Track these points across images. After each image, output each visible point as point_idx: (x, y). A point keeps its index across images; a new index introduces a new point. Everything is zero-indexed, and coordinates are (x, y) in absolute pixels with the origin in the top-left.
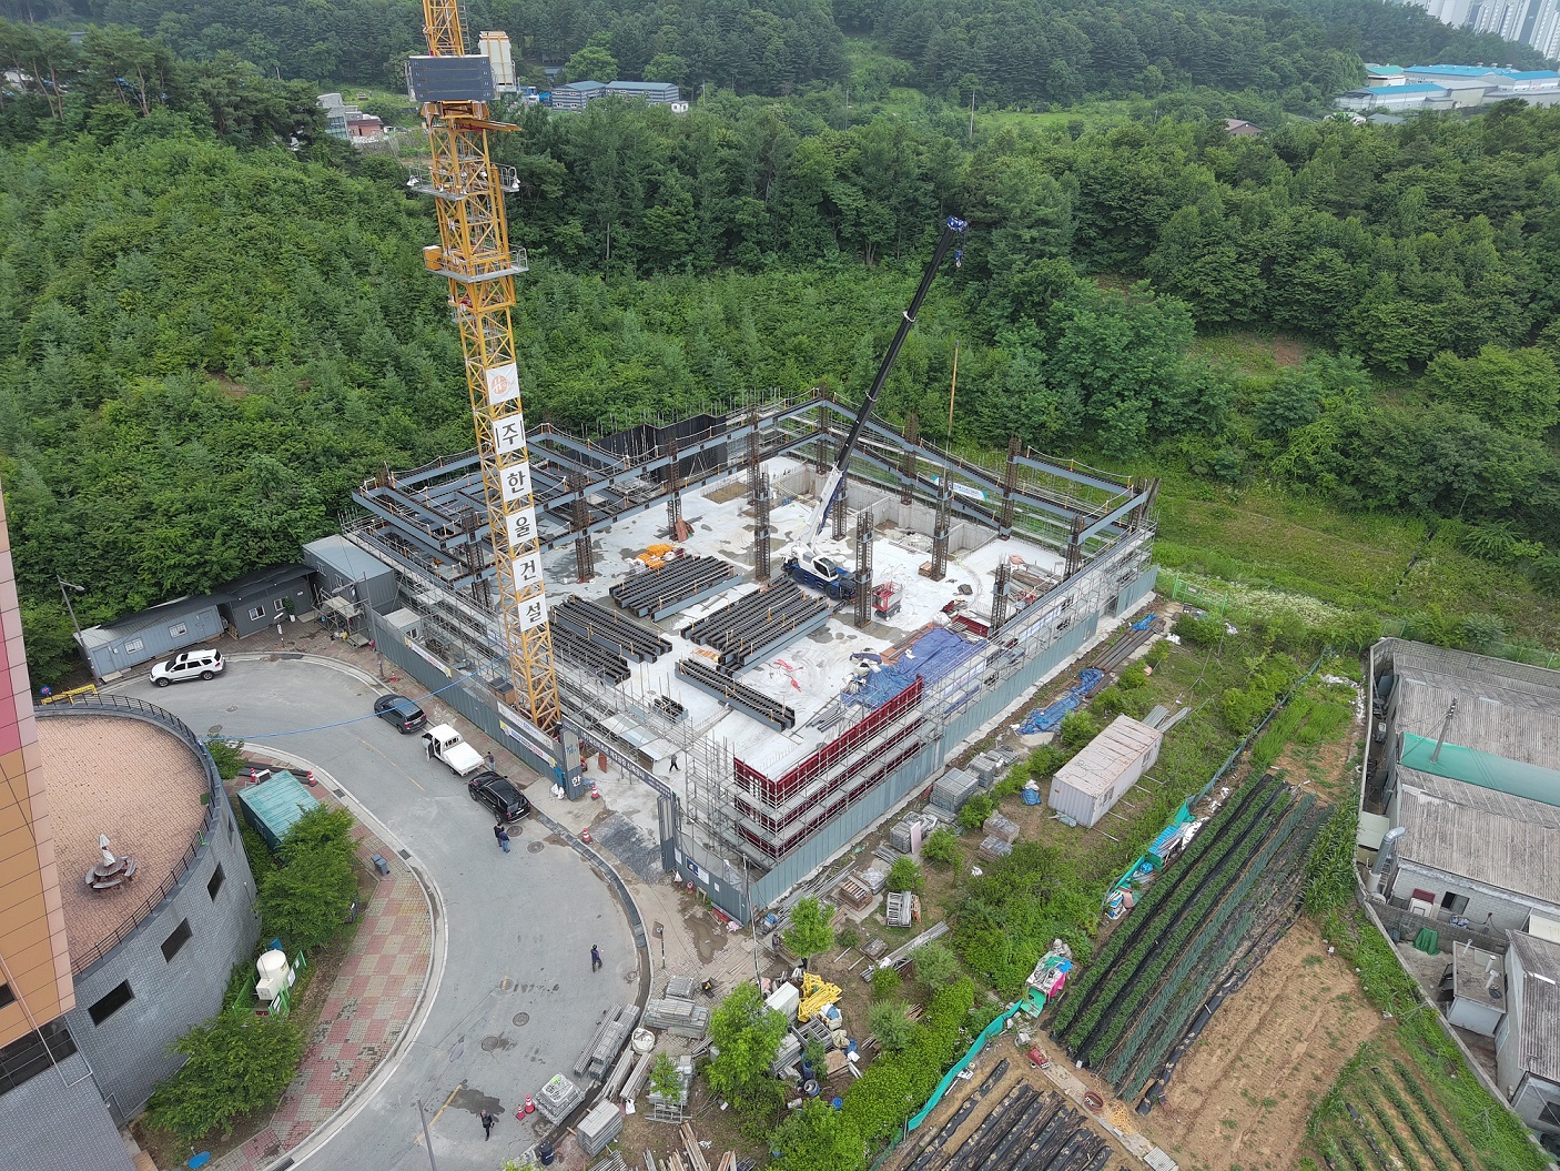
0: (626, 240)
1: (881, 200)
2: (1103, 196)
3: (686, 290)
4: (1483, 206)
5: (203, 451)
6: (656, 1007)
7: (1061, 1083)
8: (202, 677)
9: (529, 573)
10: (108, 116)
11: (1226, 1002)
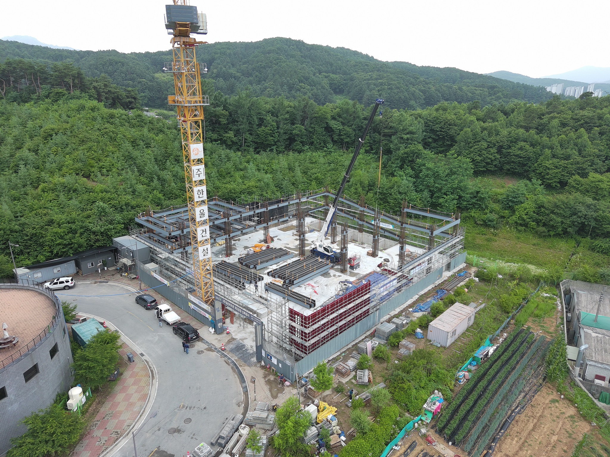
0: (251, 139)
1: (348, 126)
2: (433, 127)
3: (273, 158)
4: (582, 126)
5: (77, 203)
6: (250, 415)
7: (442, 452)
8: (64, 288)
9: (204, 234)
10: (57, 93)
11: (517, 418)
